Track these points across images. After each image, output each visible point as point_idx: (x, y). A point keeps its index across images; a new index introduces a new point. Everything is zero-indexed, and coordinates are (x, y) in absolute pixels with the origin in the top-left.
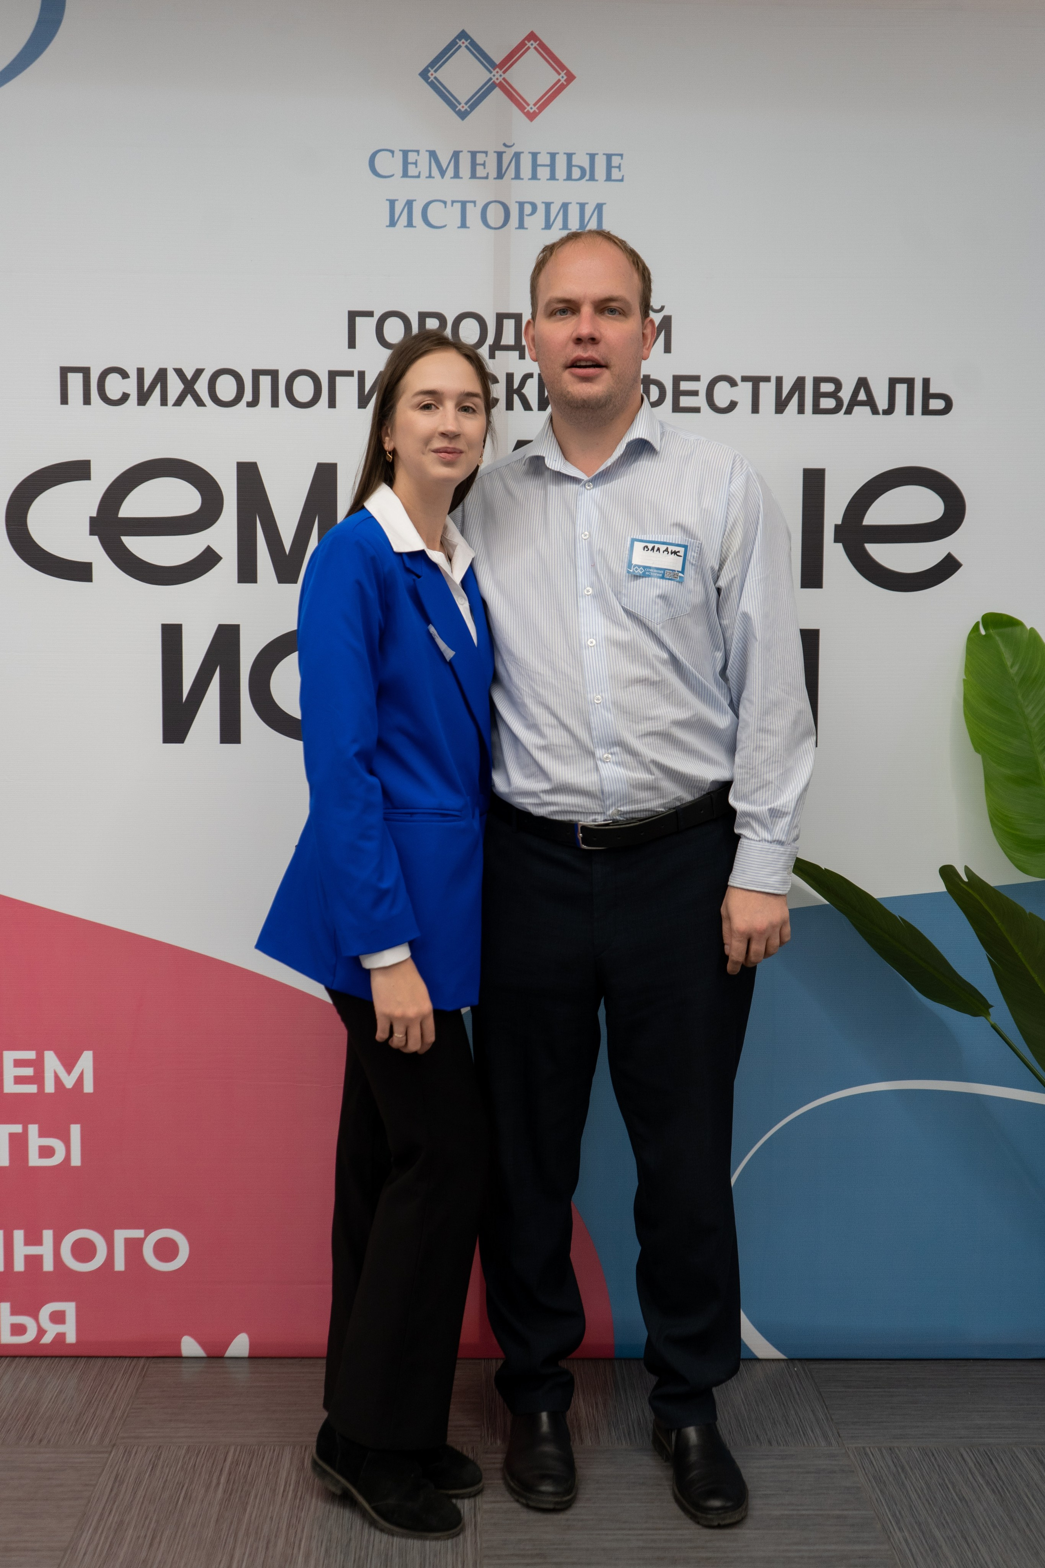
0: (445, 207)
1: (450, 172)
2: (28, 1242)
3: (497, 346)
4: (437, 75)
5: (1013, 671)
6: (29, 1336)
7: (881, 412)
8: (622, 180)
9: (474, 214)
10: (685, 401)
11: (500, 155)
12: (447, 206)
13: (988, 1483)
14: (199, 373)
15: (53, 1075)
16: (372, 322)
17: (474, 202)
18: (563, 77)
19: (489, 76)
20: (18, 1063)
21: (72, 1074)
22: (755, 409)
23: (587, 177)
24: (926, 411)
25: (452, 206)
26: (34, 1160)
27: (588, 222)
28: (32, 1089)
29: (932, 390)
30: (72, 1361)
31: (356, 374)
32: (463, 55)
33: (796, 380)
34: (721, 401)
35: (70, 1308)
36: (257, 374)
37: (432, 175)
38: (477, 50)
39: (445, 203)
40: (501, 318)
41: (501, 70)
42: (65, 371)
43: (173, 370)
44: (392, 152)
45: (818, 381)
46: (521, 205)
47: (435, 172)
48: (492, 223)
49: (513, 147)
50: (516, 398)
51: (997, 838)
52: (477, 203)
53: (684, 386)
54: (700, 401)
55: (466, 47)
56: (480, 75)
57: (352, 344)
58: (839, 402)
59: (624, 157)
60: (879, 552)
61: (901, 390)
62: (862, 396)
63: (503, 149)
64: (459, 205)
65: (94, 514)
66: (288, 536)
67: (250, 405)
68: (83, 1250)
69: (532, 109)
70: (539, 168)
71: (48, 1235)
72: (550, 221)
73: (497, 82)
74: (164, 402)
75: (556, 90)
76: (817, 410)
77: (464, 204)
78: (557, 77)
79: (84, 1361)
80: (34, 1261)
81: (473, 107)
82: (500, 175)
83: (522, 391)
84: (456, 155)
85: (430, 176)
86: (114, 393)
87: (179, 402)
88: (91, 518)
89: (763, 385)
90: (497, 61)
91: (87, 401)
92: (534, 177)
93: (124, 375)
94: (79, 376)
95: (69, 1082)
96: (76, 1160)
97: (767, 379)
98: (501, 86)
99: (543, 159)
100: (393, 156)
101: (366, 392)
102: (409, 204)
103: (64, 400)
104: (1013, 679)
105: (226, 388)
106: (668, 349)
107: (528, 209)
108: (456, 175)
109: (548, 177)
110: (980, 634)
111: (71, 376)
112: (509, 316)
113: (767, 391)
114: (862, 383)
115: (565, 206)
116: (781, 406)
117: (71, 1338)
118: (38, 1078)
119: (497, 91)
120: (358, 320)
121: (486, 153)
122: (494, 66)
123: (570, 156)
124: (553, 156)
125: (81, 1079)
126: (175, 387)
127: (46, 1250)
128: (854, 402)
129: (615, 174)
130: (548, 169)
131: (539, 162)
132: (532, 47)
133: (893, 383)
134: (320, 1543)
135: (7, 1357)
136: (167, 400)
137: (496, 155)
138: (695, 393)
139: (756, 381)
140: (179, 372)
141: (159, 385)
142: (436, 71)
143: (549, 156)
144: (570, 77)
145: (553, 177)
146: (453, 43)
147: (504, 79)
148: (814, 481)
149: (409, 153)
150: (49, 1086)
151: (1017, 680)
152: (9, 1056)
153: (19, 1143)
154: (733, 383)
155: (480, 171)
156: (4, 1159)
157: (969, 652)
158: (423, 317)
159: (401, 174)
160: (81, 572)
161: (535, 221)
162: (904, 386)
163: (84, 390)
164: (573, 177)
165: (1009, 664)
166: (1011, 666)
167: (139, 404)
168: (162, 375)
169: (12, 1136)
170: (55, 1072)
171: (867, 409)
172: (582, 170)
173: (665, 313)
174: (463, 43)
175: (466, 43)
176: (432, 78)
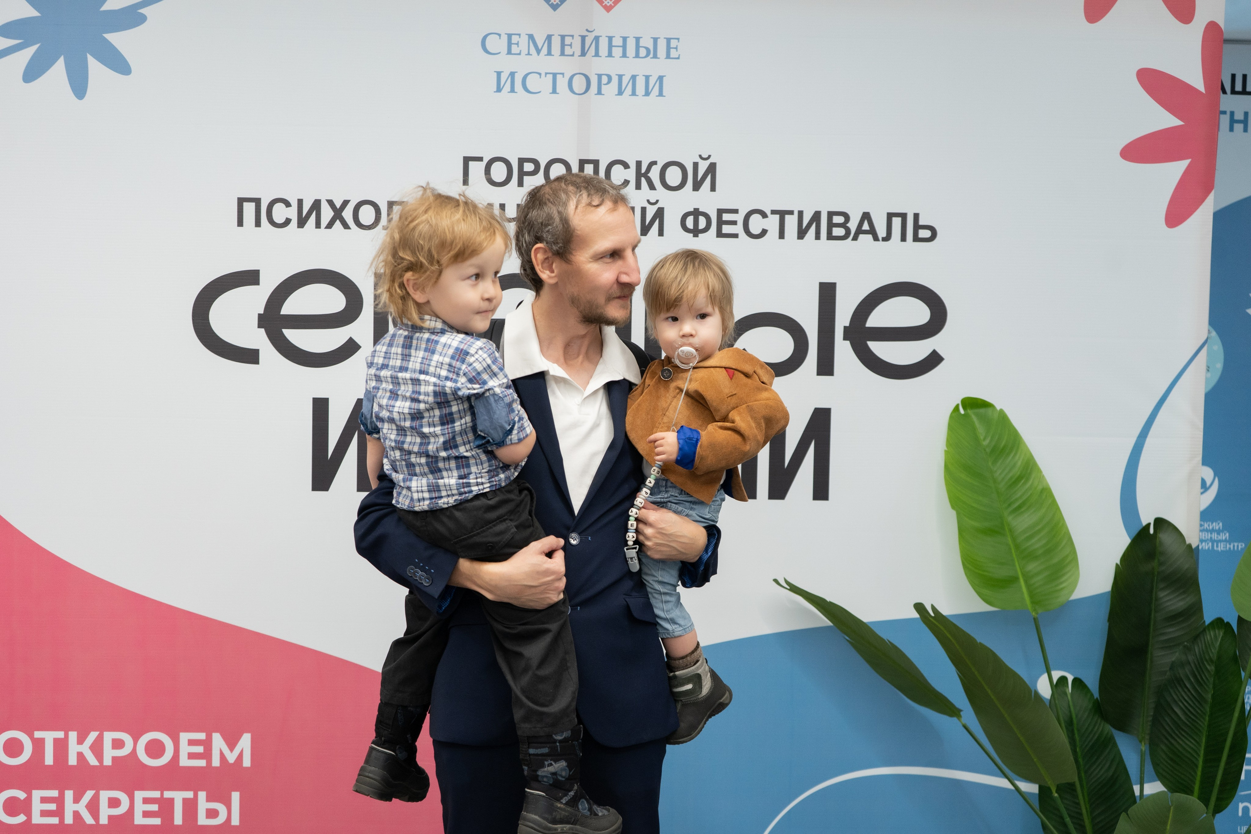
0: (540, 77)
1: (545, 50)
5: (985, 443)
7: (880, 239)
8: (678, 58)
9: (562, 83)
10: (726, 229)
11: (583, 38)
12: (542, 77)
14: (346, 203)
15: (219, 752)
16: (483, 165)
17: (563, 74)
20: (191, 742)
21: (234, 752)
22: (782, 235)
23: (651, 55)
24: (916, 239)
25: (546, 77)
26: (202, 820)
27: (652, 90)
28: (202, 763)
29: (921, 223)
33: (814, 214)
34: (755, 229)
36: (391, 204)
37: (531, 53)
39: (540, 74)
40: (582, 162)
42: (241, 201)
43: (326, 201)
44: (499, 35)
45: (831, 214)
46: (600, 76)
47: (533, 50)
48: (576, 90)
49: (593, 33)
51: (968, 577)
52: (565, 75)
53: (726, 217)
54: (739, 229)
57: (466, 182)
58: (848, 231)
59: (680, 41)
60: (879, 348)
61: (897, 222)
62: (866, 226)
63: (586, 33)
64: (551, 76)
65: (262, 312)
69: (608, 3)
70: (613, 48)
72: (622, 89)
74: (318, 225)
76: (830, 237)
77: (555, 75)
81: (563, 1)
82: (583, 54)
84: (549, 38)
85: (529, 54)
86: (279, 219)
87: (330, 226)
88: (259, 314)
89: (787, 217)
91: (258, 224)
92: (610, 55)
93: (288, 204)
94: (253, 204)
95: (231, 758)
96: (235, 821)
97: (791, 213)
99: (618, 41)
100: (500, 39)
102: (512, 75)
103: (240, 223)
104: (985, 450)
105: (367, 215)
106: (713, 188)
107: (605, 79)
108: (549, 53)
109: (621, 55)
110: (961, 414)
111: (245, 204)
112: (589, 162)
113: (791, 222)
114: (866, 216)
115: (634, 78)
116: (802, 233)
118: (207, 755)
120: (471, 163)
121: (572, 36)
123: (638, 39)
124: (625, 39)
125: (241, 756)
126: (327, 214)
128: (859, 231)
129: (673, 53)
130: (621, 48)
131: (614, 44)
133: (890, 216)
136: (320, 224)
137: (580, 38)
138: (734, 223)
139: (782, 214)
140: (331, 203)
141: (315, 212)
143: (622, 39)
145: (624, 55)
148: (827, 293)
149: (513, 36)
150: (216, 762)
151: (988, 450)
152: (184, 737)
153: (190, 806)
154: (764, 215)
155: (568, 50)
156: (178, 820)
157: (951, 427)
158: (522, 161)
159: (506, 52)
160: (250, 356)
161: (610, 89)
162: (900, 219)
163: (256, 215)
164: (641, 56)
165: (982, 438)
166: (984, 439)
167: (298, 227)
168: (316, 205)
169: (185, 801)
170: (221, 750)
171: (870, 236)
172: (648, 50)
173: (711, 161)
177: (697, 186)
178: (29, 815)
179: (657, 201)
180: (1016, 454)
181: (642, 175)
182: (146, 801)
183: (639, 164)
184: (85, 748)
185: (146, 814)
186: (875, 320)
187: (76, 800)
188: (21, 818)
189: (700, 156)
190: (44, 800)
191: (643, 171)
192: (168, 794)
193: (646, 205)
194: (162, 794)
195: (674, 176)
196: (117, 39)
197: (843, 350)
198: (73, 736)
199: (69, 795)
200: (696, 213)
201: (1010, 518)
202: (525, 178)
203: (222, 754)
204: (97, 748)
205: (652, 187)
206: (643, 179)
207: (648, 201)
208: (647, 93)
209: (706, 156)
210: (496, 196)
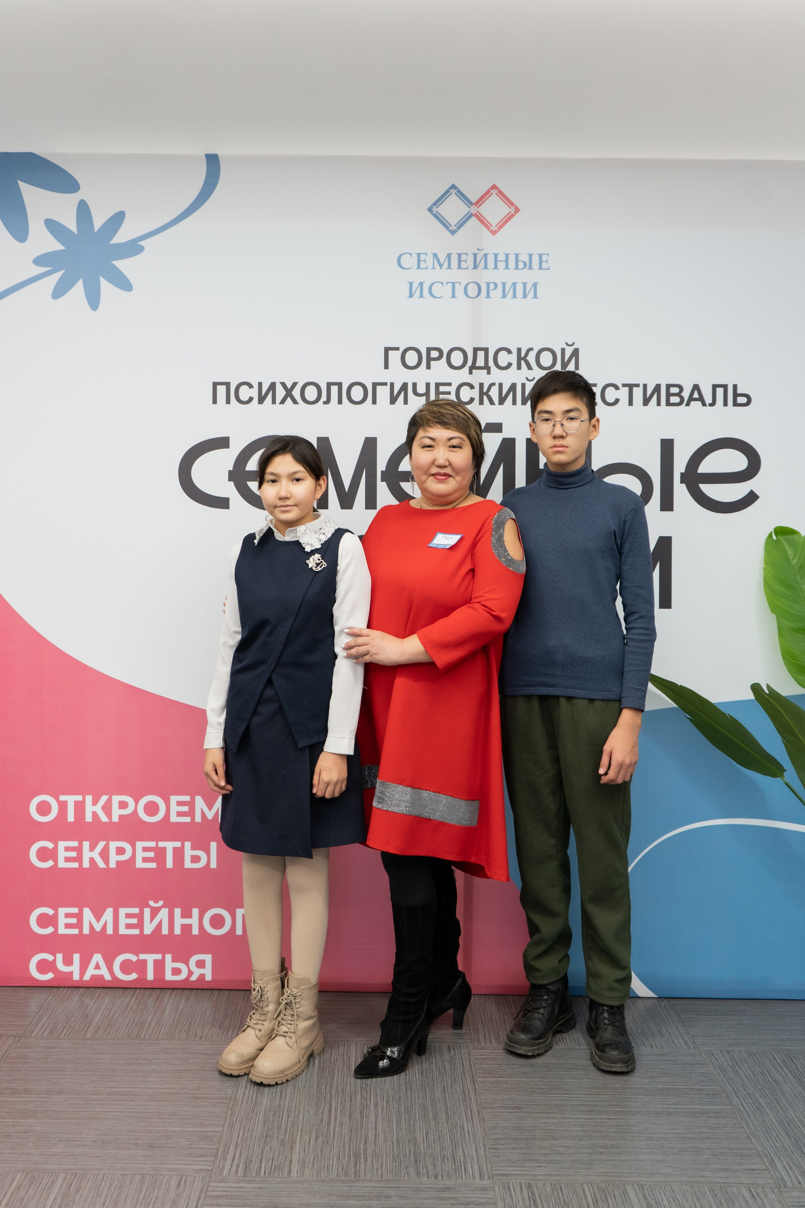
0: (443, 286)
1: (446, 265)
2: (183, 916)
3: (473, 367)
4: (439, 210)
5: (794, 562)
6: (183, 976)
7: (707, 405)
8: (548, 269)
9: (459, 290)
11: (475, 255)
14: (295, 384)
15: (200, 811)
16: (399, 354)
17: (460, 283)
18: (513, 210)
19: (468, 210)
20: (179, 803)
21: (212, 811)
22: (631, 403)
23: (528, 267)
24: (735, 404)
25: (447, 285)
26: (188, 864)
27: (528, 293)
29: (738, 391)
30: (210, 992)
31: (388, 384)
32: (453, 198)
33: (655, 386)
34: (609, 398)
35: (208, 958)
36: (329, 385)
37: (435, 267)
38: (461, 195)
39: (442, 283)
40: (476, 350)
41: (476, 206)
42: (215, 385)
43: (279, 383)
44: (411, 254)
45: (668, 386)
46: (488, 284)
47: (437, 265)
48: (470, 295)
49: (483, 251)
50: (485, 398)
52: (461, 283)
55: (455, 193)
56: (462, 209)
57: (386, 367)
58: (682, 399)
59: (549, 256)
60: (706, 489)
61: (720, 392)
62: (695, 395)
63: (477, 252)
64: (451, 284)
65: (231, 469)
66: (347, 481)
67: (325, 403)
68: (217, 922)
69: (494, 228)
70: (498, 263)
71: (195, 912)
72: (505, 293)
73: (474, 213)
74: (274, 402)
75: (509, 217)
76: (668, 404)
77: (453, 284)
78: (509, 210)
79: (216, 992)
80: (187, 928)
81: (459, 228)
82: (475, 267)
83: (489, 393)
84: (449, 256)
85: (434, 268)
86: (244, 397)
87: (283, 402)
88: (229, 471)
89: (635, 389)
90: (474, 201)
91: (228, 401)
92: (496, 267)
93: (250, 386)
94: (225, 387)
95: (211, 815)
96: (213, 865)
97: (638, 385)
98: (476, 215)
99: (501, 257)
100: (411, 257)
101: (395, 395)
102: (421, 284)
103: (215, 401)
104: (794, 567)
105: (311, 393)
107: (492, 286)
108: (449, 267)
109: (504, 268)
110: (773, 539)
111: (218, 386)
112: (480, 349)
113: (638, 393)
114: (696, 388)
115: (514, 284)
116: (646, 401)
117: (209, 977)
118: (191, 813)
119: (473, 218)
120: (390, 352)
121: (467, 254)
122: (472, 204)
123: (517, 256)
124: (507, 256)
126: (280, 393)
127: (194, 921)
128: (690, 399)
129: (544, 265)
130: (504, 263)
131: (499, 259)
132: (494, 193)
133: (714, 387)
134: (382, 1099)
135: (169, 989)
136: (276, 401)
137: (473, 255)
139: (631, 387)
140: (283, 384)
142: (437, 208)
143: (504, 255)
144: (517, 210)
145: (507, 267)
146: (447, 192)
147: (478, 212)
148: (667, 446)
149: (421, 255)
150: (198, 819)
151: (797, 567)
152: (174, 799)
153: (179, 853)
154: (617, 388)
155: (463, 265)
156: (170, 864)
157: (765, 550)
158: (429, 350)
159: (416, 267)
160: (222, 503)
161: (496, 294)
162: (722, 389)
163: (227, 395)
164: (519, 268)
165: (790, 558)
166: (792, 559)
167: (259, 403)
168: (273, 386)
169: (175, 849)
170: (202, 809)
171: (699, 403)
172: (525, 263)
173: (575, 347)
174: (453, 191)
175: (455, 191)
176: (435, 212)
178: (56, 860)
181: (522, 358)
182: (145, 849)
183: (519, 350)
184: (98, 809)
185: (145, 860)
186: (705, 468)
187: (92, 849)
188: (50, 863)
189: (567, 344)
190: (67, 849)
191: (523, 355)
192: (161, 844)
193: (525, 381)
194: (157, 844)
195: (546, 359)
196: (121, 264)
197: (680, 491)
198: (89, 799)
199: (86, 845)
202: (432, 362)
203: (203, 812)
204: (107, 809)
205: (529, 367)
206: (523, 362)
207: (527, 378)
208: (525, 296)
209: (571, 343)
210: (410, 377)
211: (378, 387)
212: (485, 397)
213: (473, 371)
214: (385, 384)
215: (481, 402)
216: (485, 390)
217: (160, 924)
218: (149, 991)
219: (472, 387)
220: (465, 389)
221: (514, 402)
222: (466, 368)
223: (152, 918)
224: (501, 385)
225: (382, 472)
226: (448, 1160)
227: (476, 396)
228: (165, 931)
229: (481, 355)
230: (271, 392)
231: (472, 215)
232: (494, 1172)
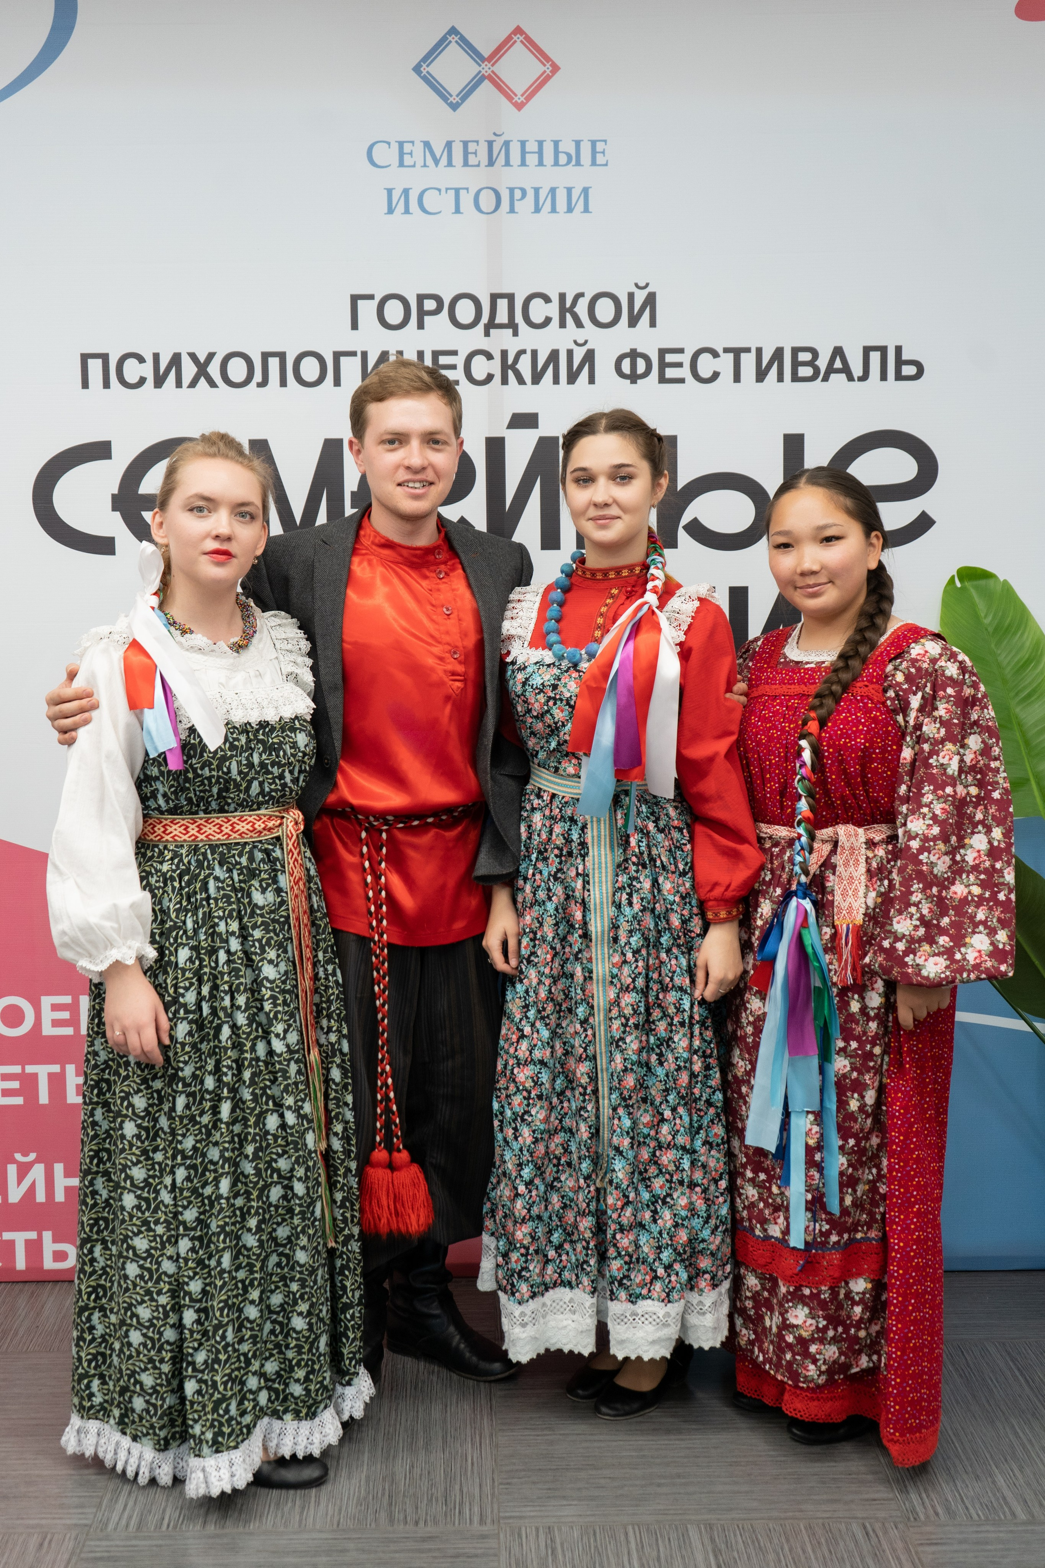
0: (440, 194)
1: (444, 161)
2: (67, 1174)
4: (429, 69)
5: (987, 621)
7: (857, 378)
8: (606, 165)
9: (467, 200)
10: (670, 373)
11: (490, 144)
12: (442, 193)
13: (957, 1370)
14: (211, 356)
16: (374, 304)
17: (467, 189)
18: (548, 69)
19: (478, 69)
20: (55, 1007)
22: (737, 378)
23: (574, 162)
24: (899, 377)
25: (447, 193)
26: (72, 1098)
27: (576, 205)
28: (69, 1031)
29: (905, 357)
31: (359, 354)
32: (454, 50)
33: (776, 351)
34: (705, 373)
36: (265, 356)
37: (427, 165)
38: (467, 45)
39: (439, 190)
40: (494, 298)
41: (490, 62)
42: (85, 358)
43: (187, 354)
44: (389, 143)
45: (795, 351)
46: (512, 191)
47: (430, 161)
48: (484, 209)
49: (503, 137)
50: (511, 374)
52: (470, 190)
53: (670, 358)
54: (685, 372)
55: (457, 41)
56: (469, 69)
57: (355, 326)
58: (818, 370)
59: (608, 143)
61: (875, 357)
62: (838, 364)
63: (494, 138)
64: (453, 191)
65: (116, 492)
66: (298, 509)
67: (259, 385)
69: (519, 99)
70: (528, 156)
72: (539, 206)
73: (487, 74)
74: (179, 384)
75: (542, 81)
76: (795, 378)
77: (457, 191)
78: (543, 68)
81: (464, 99)
82: (491, 163)
83: (517, 367)
84: (449, 145)
85: (425, 166)
86: (132, 379)
87: (193, 384)
88: (113, 495)
89: (743, 356)
90: (487, 54)
91: (106, 385)
92: (523, 163)
93: (141, 360)
94: (100, 361)
97: (748, 350)
98: (491, 78)
99: (532, 146)
100: (390, 148)
102: (406, 192)
103: (85, 384)
104: (987, 629)
105: (237, 370)
106: (653, 324)
107: (518, 194)
108: (450, 164)
109: (537, 163)
110: (957, 587)
111: (90, 361)
112: (502, 296)
113: (748, 362)
114: (838, 352)
115: (553, 191)
116: (761, 376)
119: (486, 82)
120: (360, 302)
121: (477, 142)
122: (483, 59)
123: (556, 143)
124: (540, 143)
126: (189, 370)
128: (830, 370)
129: (600, 159)
131: (528, 149)
132: (519, 41)
133: (867, 350)
135: (49, 1282)
136: (181, 383)
137: (487, 143)
138: (679, 365)
139: (737, 352)
140: (193, 356)
142: (429, 66)
143: (537, 143)
144: (555, 68)
145: (541, 163)
146: (443, 39)
147: (493, 72)
148: (794, 446)
149: (405, 144)
151: (991, 629)
152: (47, 1001)
153: (57, 1082)
154: (716, 355)
155: (472, 160)
156: (44, 1098)
157: (945, 604)
158: (421, 298)
159: (398, 164)
160: (104, 546)
161: (525, 206)
162: (879, 353)
163: (104, 375)
164: (561, 163)
165: (983, 615)
166: (986, 616)
167: (155, 387)
168: (176, 360)
169: (51, 1075)
171: (844, 375)
172: (569, 156)
173: (649, 289)
174: (453, 38)
175: (456, 38)
176: (424, 72)
177: (633, 322)
179: (586, 342)
180: (1022, 634)
181: (566, 310)
182: (5, 1077)
183: (562, 297)
185: (6, 1093)
189: (637, 285)
191: (568, 305)
192: (30, 1069)
193: (572, 346)
194: (23, 1069)
195: (604, 311)
200: (633, 355)
201: (1018, 710)
202: (427, 318)
205: (579, 324)
206: (569, 317)
207: (575, 342)
208: (570, 210)
209: (643, 284)
210: (392, 342)
211: (343, 360)
212: (510, 372)
213: (492, 331)
214: (353, 354)
215: (505, 381)
216: (510, 362)
217: (33, 1186)
218: (20, 1286)
219: (489, 356)
220: (479, 362)
221: (556, 381)
222: (480, 327)
223: (20, 1181)
224: (534, 353)
225: (353, 493)
226: (437, 1500)
227: (497, 370)
228: (41, 1197)
229: (503, 304)
230: (174, 369)
231: (483, 78)
232: (502, 1514)
